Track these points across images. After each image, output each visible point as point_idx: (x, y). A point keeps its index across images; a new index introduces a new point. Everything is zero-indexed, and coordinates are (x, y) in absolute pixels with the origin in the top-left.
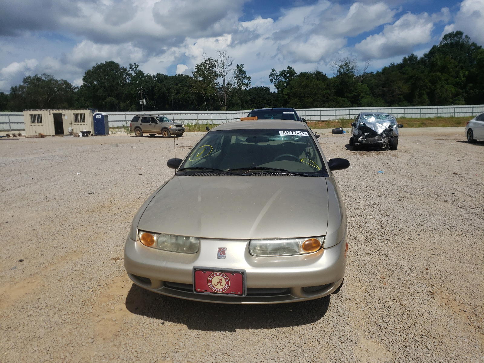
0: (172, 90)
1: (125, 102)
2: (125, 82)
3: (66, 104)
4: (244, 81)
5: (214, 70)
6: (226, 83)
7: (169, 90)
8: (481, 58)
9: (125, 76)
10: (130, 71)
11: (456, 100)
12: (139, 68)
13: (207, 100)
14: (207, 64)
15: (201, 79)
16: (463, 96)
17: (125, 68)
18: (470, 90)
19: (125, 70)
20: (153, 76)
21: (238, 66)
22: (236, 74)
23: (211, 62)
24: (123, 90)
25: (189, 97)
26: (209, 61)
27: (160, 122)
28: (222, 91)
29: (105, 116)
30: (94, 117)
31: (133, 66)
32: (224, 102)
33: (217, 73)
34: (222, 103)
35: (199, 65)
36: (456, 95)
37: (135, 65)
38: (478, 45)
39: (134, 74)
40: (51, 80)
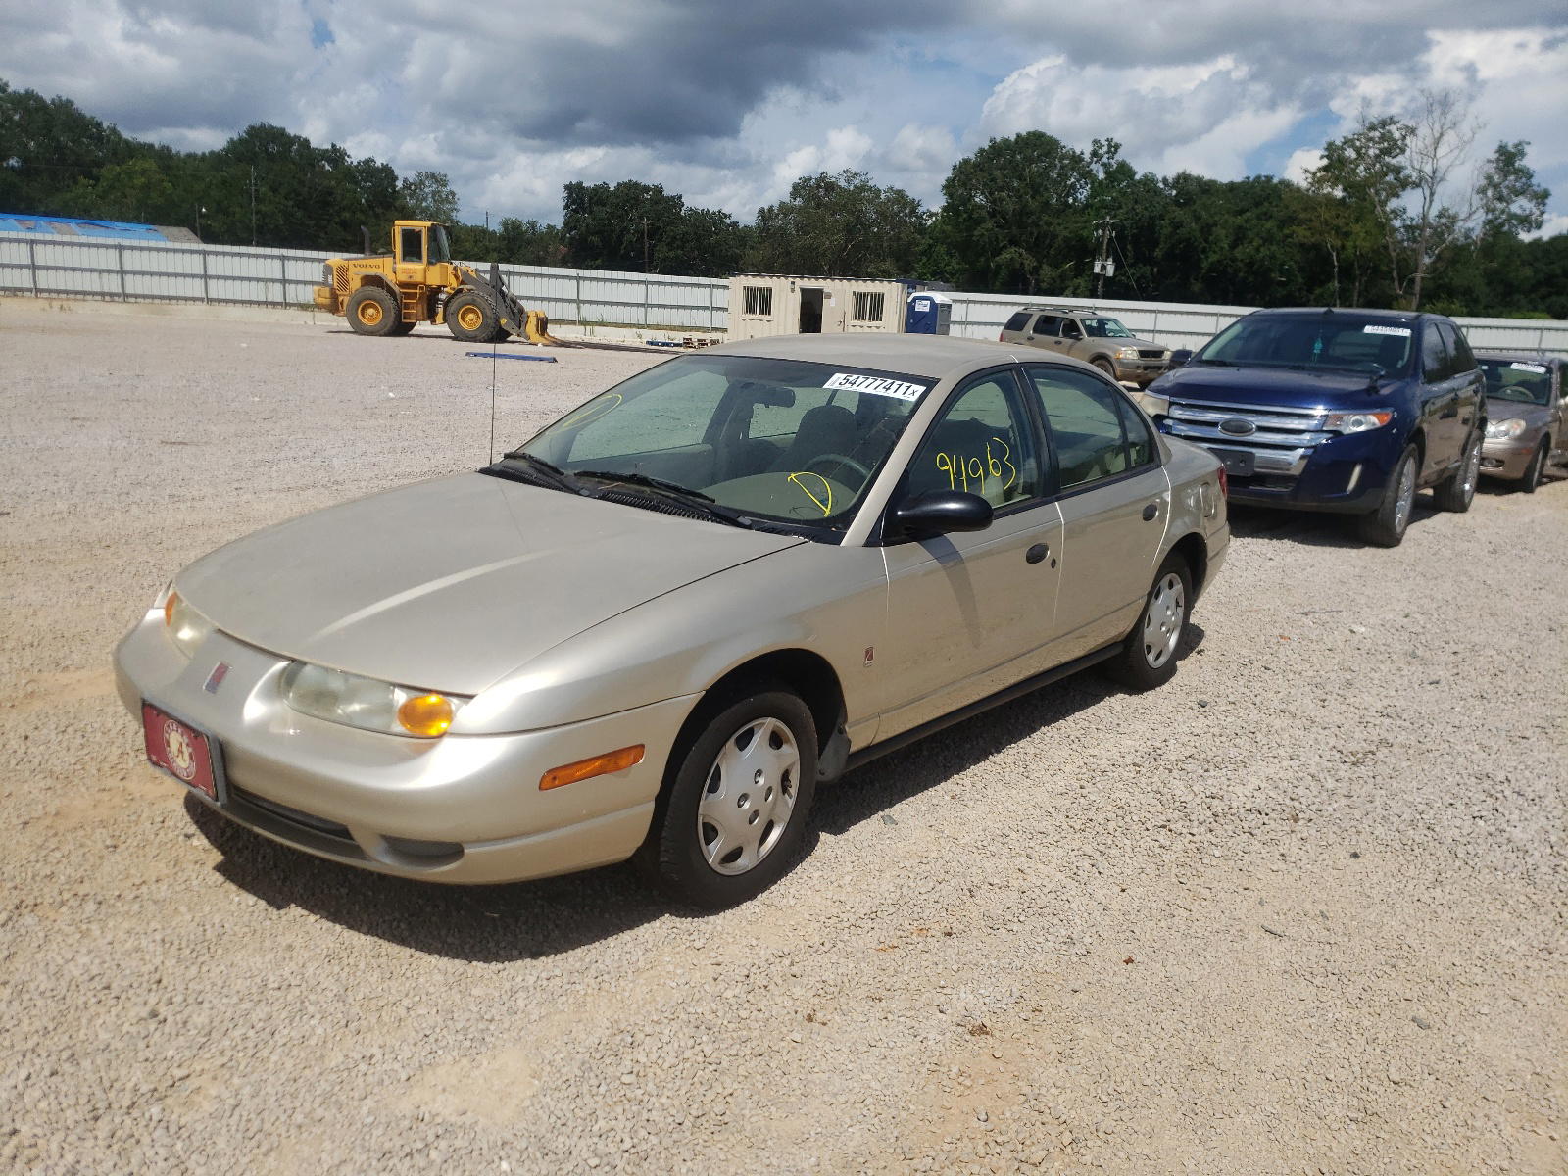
0: (1220, 232)
1: (1057, 266)
2: (1071, 201)
3: (888, 265)
4: (1521, 205)
5: (1394, 161)
6: (1433, 212)
7: (1207, 230)
9: (1073, 180)
10: (1091, 163)
12: (1119, 157)
13: (1346, 272)
14: (1371, 139)
15: (1338, 193)
17: (1078, 152)
19: (1076, 159)
20: (1165, 180)
21: (1502, 150)
22: (1489, 178)
23: (1389, 132)
24: (1059, 225)
25: (1273, 257)
26: (1383, 127)
27: (1090, 335)
28: (1415, 241)
29: (942, 305)
30: (911, 307)
31: (1101, 147)
32: (1412, 281)
33: (1406, 172)
34: (1401, 285)
35: (1338, 143)
37: (1110, 146)
39: (1101, 176)
40: (863, 188)
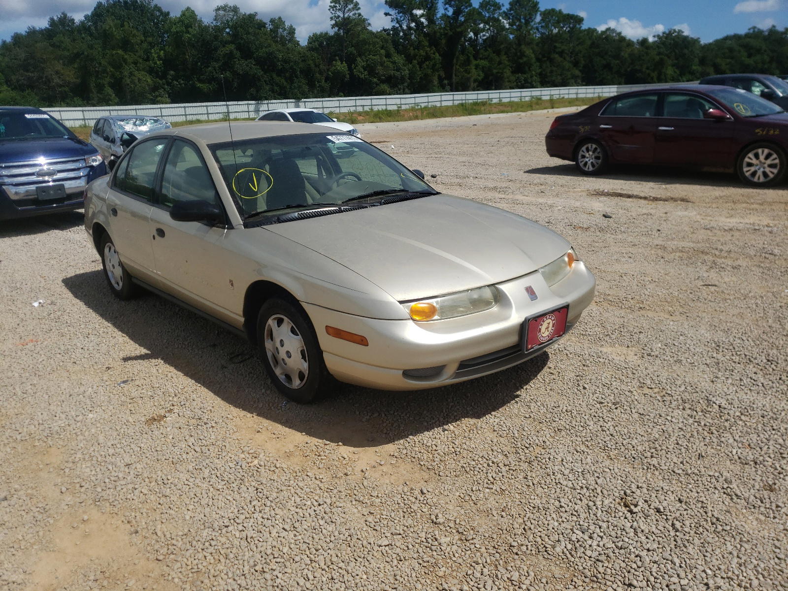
8: (177, 32)
11: (157, 97)
16: (165, 89)
18: (172, 80)
36: (155, 89)
38: (165, 10)
